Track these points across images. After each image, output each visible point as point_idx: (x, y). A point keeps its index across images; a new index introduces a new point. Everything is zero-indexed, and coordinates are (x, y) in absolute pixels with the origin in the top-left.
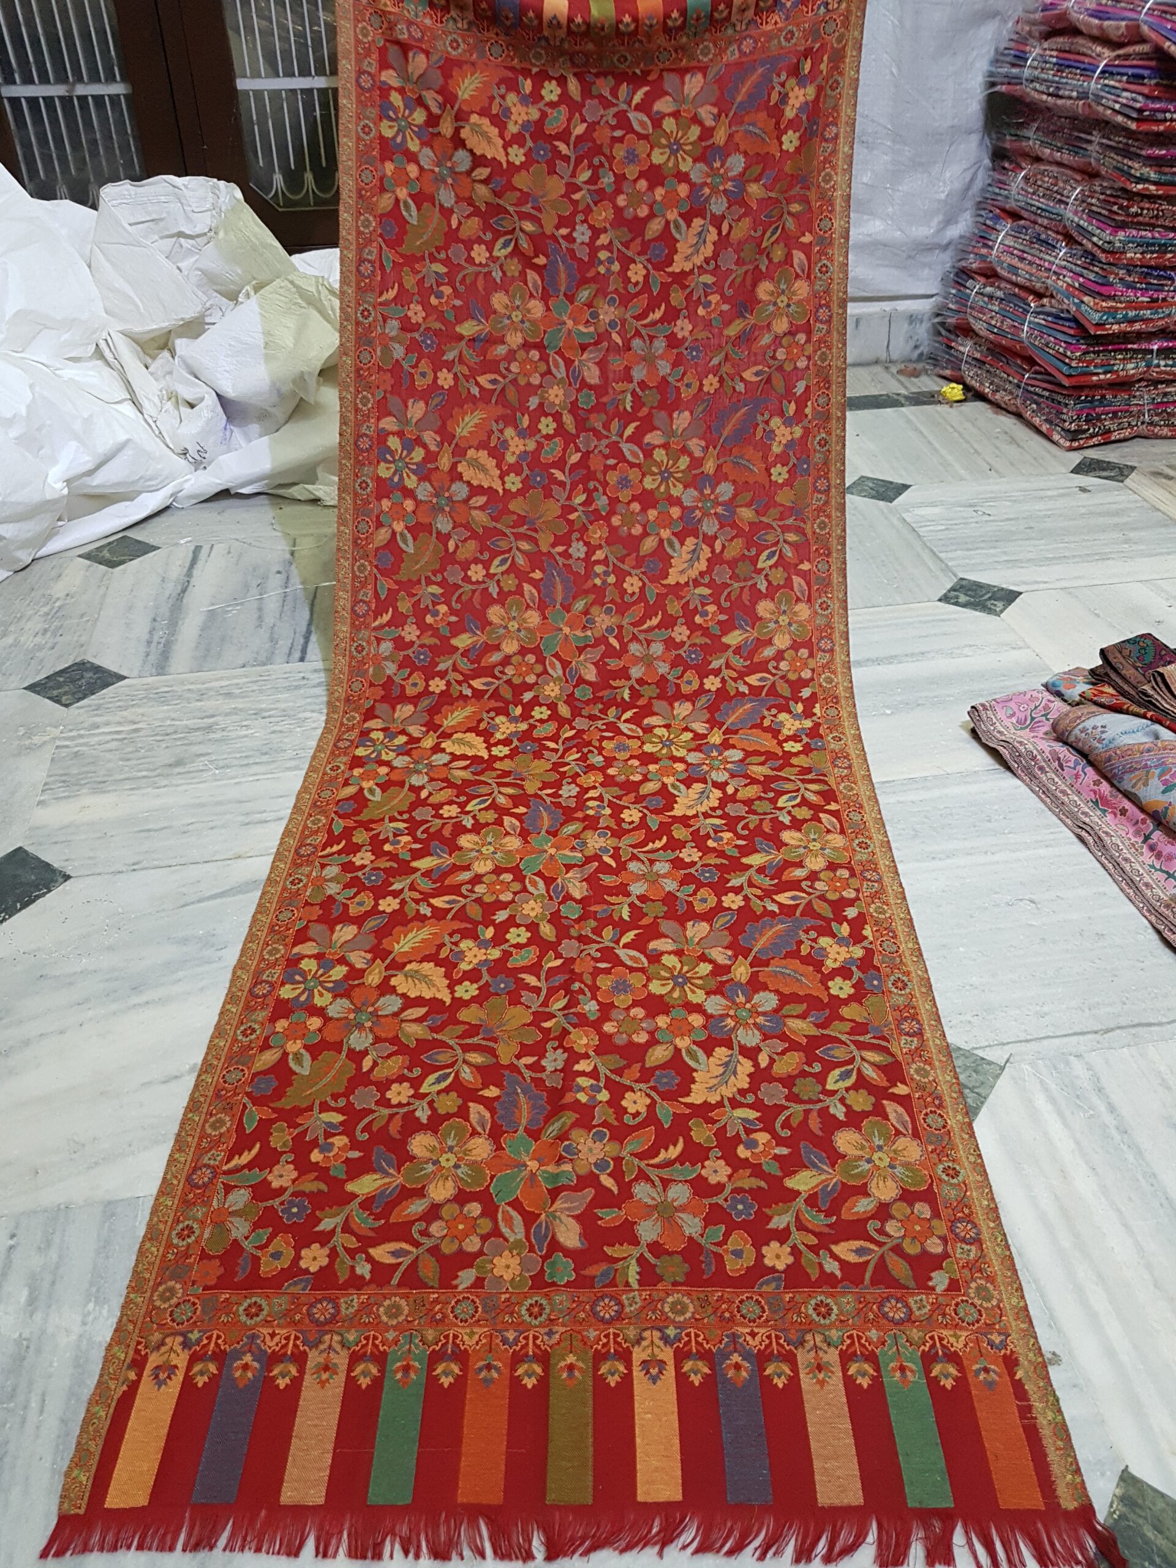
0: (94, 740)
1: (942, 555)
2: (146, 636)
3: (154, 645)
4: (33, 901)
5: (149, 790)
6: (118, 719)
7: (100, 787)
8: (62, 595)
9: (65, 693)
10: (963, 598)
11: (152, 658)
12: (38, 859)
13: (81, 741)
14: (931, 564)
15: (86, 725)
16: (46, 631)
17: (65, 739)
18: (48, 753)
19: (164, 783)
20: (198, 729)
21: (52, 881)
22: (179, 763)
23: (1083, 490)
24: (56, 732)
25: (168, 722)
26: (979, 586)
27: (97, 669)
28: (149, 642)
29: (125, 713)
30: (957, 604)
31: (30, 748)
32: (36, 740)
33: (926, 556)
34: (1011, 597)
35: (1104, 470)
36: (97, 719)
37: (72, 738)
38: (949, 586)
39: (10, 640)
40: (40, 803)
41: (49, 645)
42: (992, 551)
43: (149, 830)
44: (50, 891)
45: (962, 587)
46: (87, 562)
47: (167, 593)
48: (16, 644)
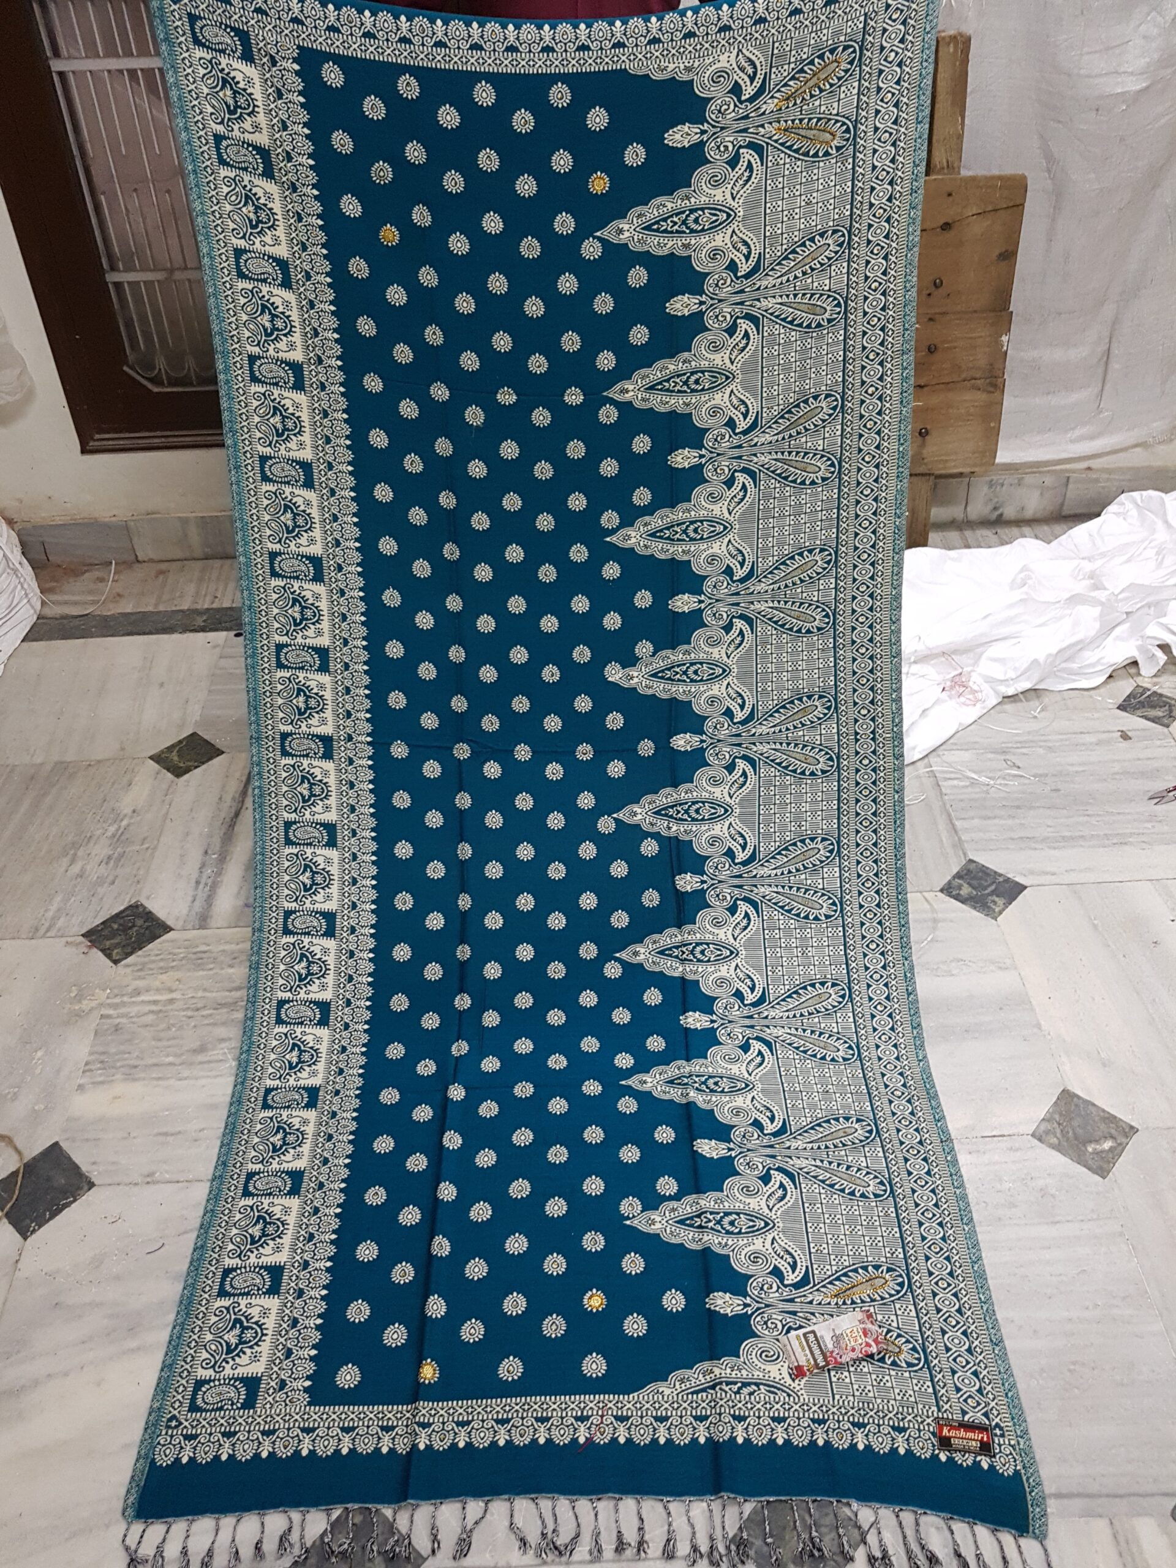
0: (133, 1010)
1: (958, 824)
2: (195, 875)
3: (201, 886)
4: (59, 1211)
5: (172, 1082)
6: (157, 983)
7: (131, 1073)
8: (128, 811)
9: (116, 946)
10: (966, 890)
11: (197, 904)
12: (70, 1159)
13: (123, 1010)
14: (944, 836)
15: (130, 989)
16: (109, 858)
17: (110, 1006)
18: (93, 1022)
19: (186, 1073)
20: (223, 1005)
21: (80, 1188)
22: (202, 1049)
23: (1125, 736)
24: (102, 996)
25: (200, 994)
26: (985, 871)
27: (149, 916)
28: (198, 883)
29: (164, 977)
30: (957, 898)
31: (79, 1015)
32: (86, 1005)
33: (942, 825)
34: (1012, 890)
35: (1153, 707)
36: (140, 984)
37: (115, 1006)
38: (955, 870)
39: (76, 869)
40: (80, 1087)
41: (111, 878)
42: (1010, 822)
43: (166, 1134)
44: (75, 1200)
45: (969, 871)
46: (156, 766)
47: (223, 815)
48: (81, 875)
